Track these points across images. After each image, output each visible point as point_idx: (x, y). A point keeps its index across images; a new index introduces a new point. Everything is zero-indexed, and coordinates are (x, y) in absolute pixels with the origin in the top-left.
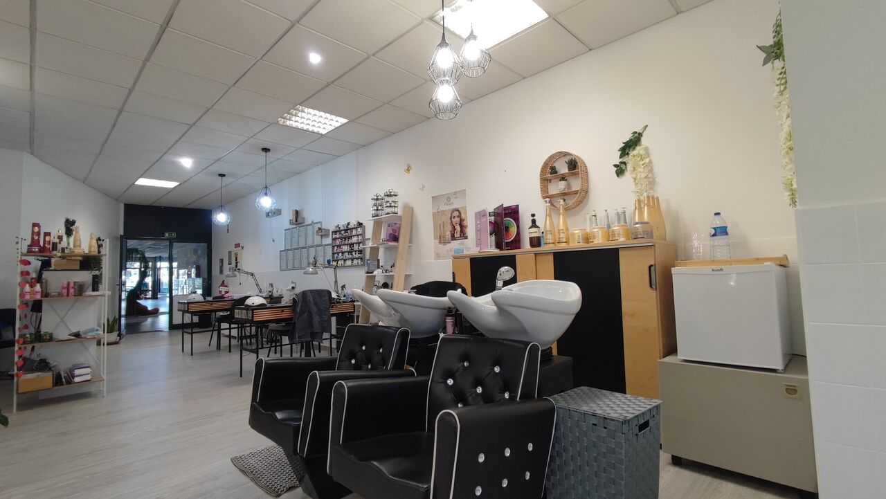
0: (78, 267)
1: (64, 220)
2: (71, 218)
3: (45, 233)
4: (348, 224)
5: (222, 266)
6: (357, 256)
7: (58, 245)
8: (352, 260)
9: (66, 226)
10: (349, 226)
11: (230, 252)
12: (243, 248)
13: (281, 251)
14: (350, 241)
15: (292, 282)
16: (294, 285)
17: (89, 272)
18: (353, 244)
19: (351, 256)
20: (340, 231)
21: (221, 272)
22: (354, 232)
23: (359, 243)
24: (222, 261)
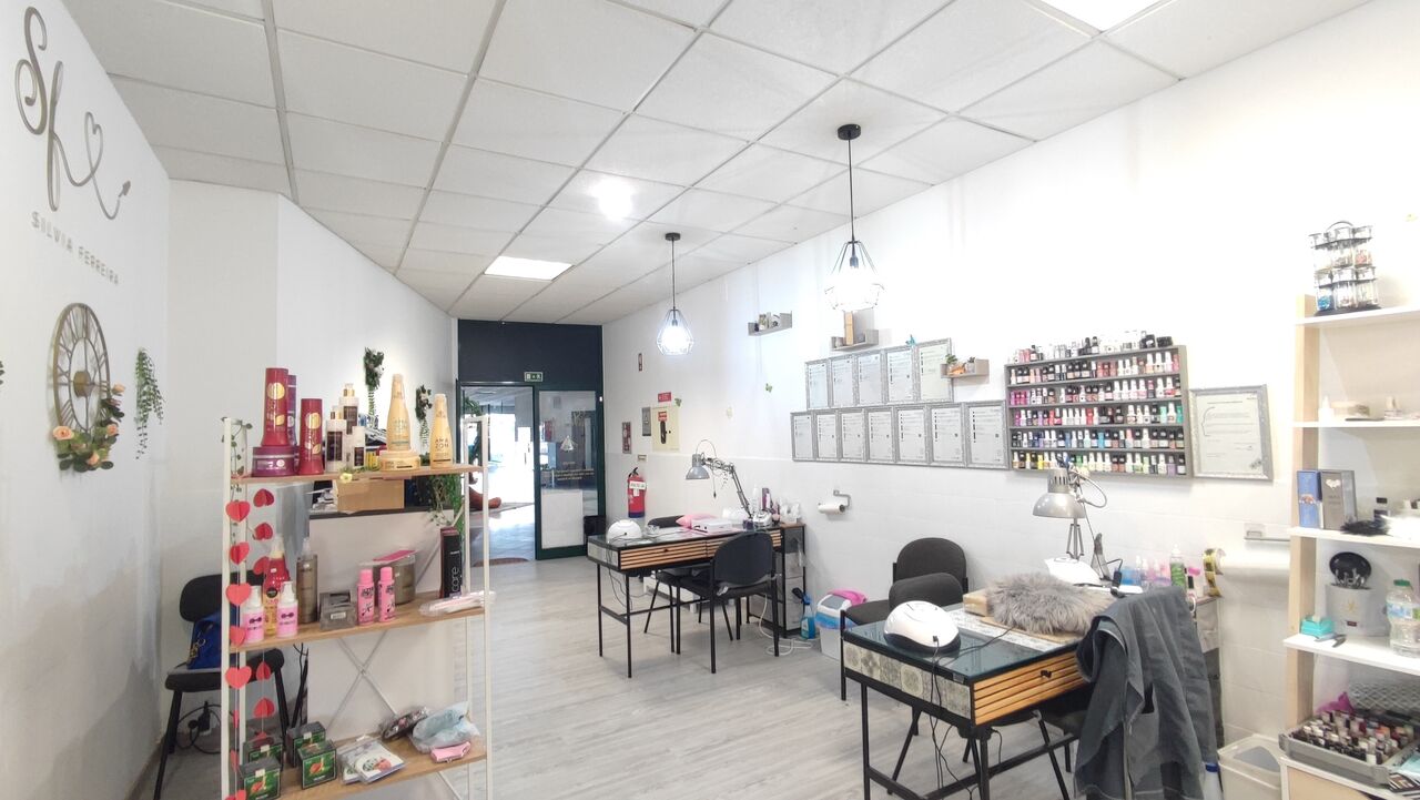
0: (400, 503)
1: (363, 354)
2: (376, 350)
3: (305, 402)
4: (1089, 344)
5: (629, 436)
6: (1146, 442)
7: (346, 439)
8: (1118, 457)
9: (367, 366)
10: (1094, 350)
11: (646, 411)
12: (678, 402)
13: (794, 414)
14: (1102, 397)
15: (836, 494)
16: (844, 502)
17: (429, 515)
18: (1122, 407)
19: (1108, 443)
20: (1047, 367)
21: (627, 448)
22: (1127, 369)
23: (1156, 407)
24: (627, 427)
